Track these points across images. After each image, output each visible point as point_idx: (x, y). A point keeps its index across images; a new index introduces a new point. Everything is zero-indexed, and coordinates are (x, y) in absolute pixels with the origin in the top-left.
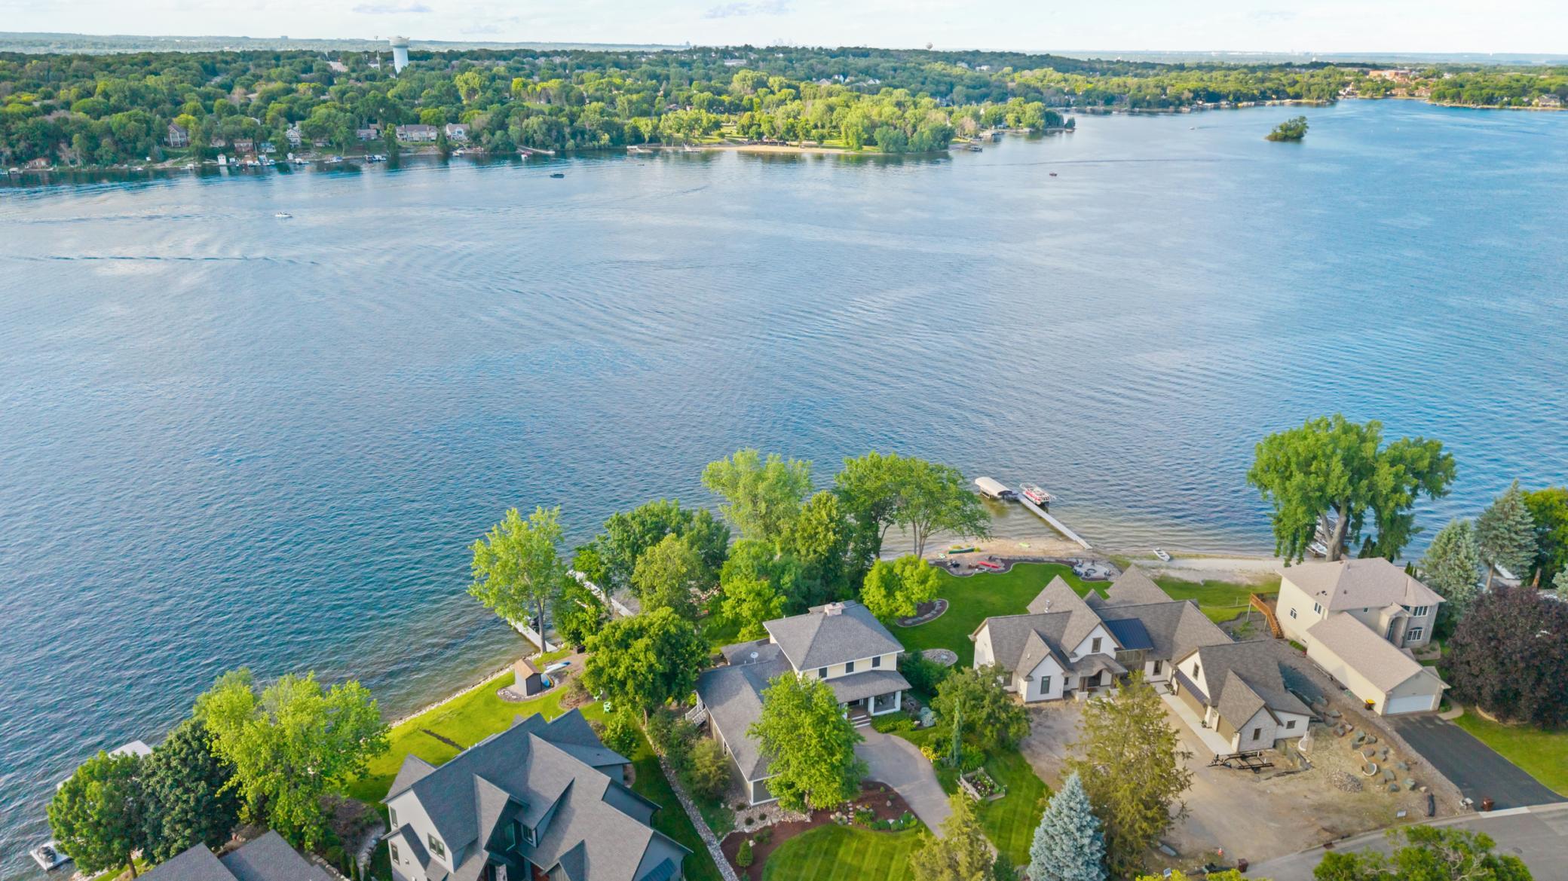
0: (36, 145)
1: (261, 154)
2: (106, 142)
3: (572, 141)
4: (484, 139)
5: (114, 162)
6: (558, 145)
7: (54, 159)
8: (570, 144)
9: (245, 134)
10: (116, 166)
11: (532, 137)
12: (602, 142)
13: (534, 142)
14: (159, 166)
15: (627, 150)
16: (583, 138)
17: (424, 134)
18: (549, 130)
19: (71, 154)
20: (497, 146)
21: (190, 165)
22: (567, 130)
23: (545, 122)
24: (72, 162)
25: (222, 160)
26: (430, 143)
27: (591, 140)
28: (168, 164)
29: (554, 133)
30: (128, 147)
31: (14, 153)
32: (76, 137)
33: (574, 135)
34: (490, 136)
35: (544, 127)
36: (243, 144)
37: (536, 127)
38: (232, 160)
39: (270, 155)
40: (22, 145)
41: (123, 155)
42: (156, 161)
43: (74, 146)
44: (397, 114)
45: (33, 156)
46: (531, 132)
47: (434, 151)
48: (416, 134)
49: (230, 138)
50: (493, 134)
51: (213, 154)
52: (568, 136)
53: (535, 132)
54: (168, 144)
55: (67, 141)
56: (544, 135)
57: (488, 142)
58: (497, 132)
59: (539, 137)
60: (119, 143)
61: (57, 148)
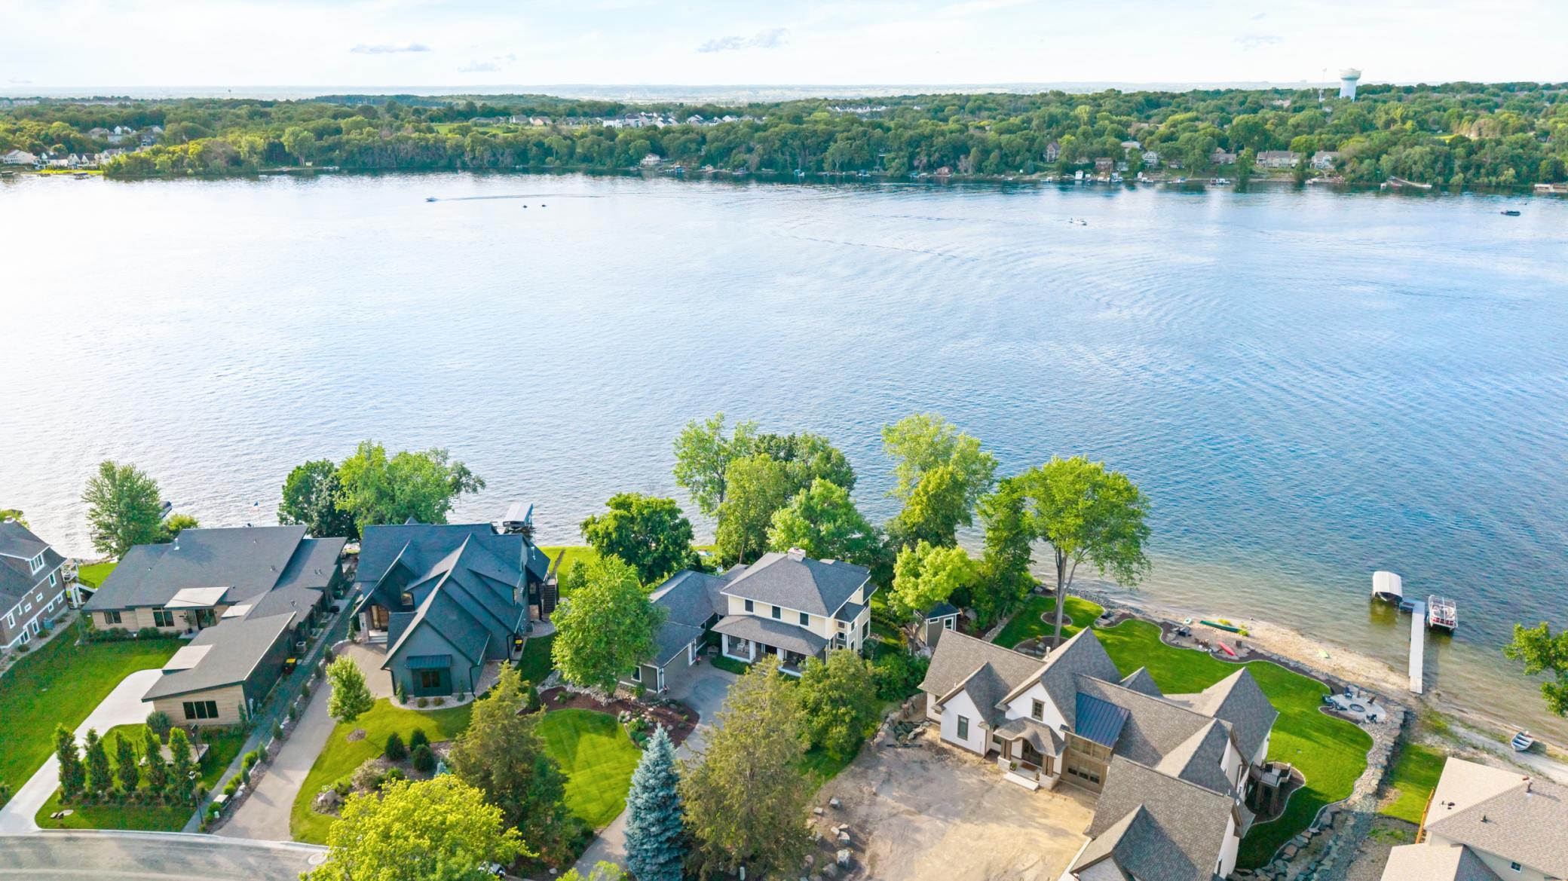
0: (946, 156)
1: (1115, 171)
3: (1461, 175)
4: (1348, 168)
5: (994, 172)
6: (1440, 179)
7: (954, 168)
8: (1458, 178)
9: (1105, 154)
10: (996, 176)
11: (1410, 168)
12: (1502, 178)
13: (1411, 174)
14: (1027, 178)
15: (1534, 189)
16: (1478, 172)
17: (1286, 160)
18: (1434, 163)
19: (966, 163)
20: (1361, 177)
21: (1050, 178)
22: (1459, 163)
23: (1432, 152)
24: (966, 171)
25: (1079, 175)
26: (1289, 169)
27: (1487, 175)
28: (1034, 177)
29: (1440, 165)
30: (1008, 162)
31: (929, 161)
32: (974, 150)
33: (1465, 169)
34: (1356, 165)
35: (1429, 158)
36: (1103, 162)
37: (1417, 157)
38: (1088, 176)
39: (1123, 173)
41: (1003, 166)
42: (1026, 173)
43: (971, 158)
44: (1267, 142)
45: (941, 165)
46: (1410, 162)
47: (1288, 177)
48: (1277, 160)
49: (1093, 155)
50: (1361, 162)
51: (1072, 170)
52: (1456, 169)
53: (1415, 163)
54: (1042, 159)
55: (967, 153)
56: (1425, 167)
57: (1353, 171)
58: (1367, 162)
59: (1418, 168)
60: (1003, 157)
61: (958, 159)
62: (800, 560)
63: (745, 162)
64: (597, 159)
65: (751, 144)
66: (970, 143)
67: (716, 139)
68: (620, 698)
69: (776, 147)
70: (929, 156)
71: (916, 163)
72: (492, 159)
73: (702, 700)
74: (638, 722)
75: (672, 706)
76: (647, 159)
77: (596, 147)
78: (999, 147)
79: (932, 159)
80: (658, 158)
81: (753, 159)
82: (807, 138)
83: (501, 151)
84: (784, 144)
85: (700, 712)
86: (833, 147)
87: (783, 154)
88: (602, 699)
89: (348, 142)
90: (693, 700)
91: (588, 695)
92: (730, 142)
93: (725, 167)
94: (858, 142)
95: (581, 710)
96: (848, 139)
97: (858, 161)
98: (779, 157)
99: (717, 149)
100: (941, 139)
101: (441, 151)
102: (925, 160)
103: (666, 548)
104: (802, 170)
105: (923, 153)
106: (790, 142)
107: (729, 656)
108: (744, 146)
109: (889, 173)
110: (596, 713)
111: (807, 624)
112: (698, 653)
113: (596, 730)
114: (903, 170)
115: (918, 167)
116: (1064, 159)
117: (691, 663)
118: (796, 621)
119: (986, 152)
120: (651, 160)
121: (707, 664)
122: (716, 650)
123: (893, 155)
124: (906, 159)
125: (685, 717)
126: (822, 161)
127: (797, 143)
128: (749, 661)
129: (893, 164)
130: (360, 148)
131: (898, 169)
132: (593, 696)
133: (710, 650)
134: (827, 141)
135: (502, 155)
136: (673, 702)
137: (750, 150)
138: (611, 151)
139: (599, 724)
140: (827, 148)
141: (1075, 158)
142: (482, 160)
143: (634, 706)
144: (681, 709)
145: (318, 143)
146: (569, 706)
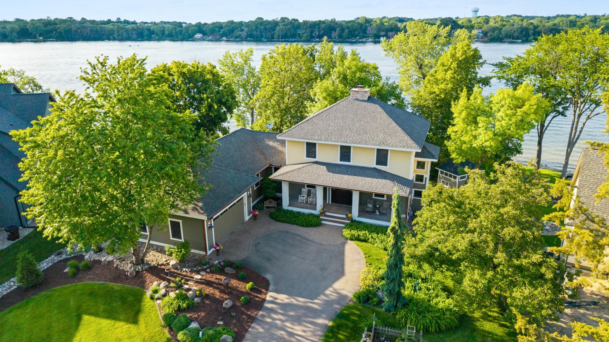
0: (326, 32)
2: (346, 30)
3: (533, 37)
4: (489, 35)
5: (347, 38)
6: (525, 38)
7: (330, 37)
8: (531, 38)
9: (392, 29)
11: (513, 34)
13: (513, 37)
14: (360, 40)
18: (522, 31)
19: (334, 34)
20: (494, 37)
21: (371, 40)
22: (531, 31)
23: (521, 28)
24: (335, 38)
25: (382, 39)
28: (363, 40)
29: (524, 33)
30: (352, 34)
31: (319, 34)
32: (338, 29)
33: (534, 34)
34: (492, 33)
35: (520, 30)
36: (391, 34)
37: (515, 30)
40: (322, 31)
41: (350, 36)
42: (360, 38)
43: (337, 32)
45: (324, 36)
46: (512, 32)
49: (387, 31)
50: (494, 32)
51: (379, 37)
52: (531, 34)
53: (515, 32)
54: (366, 33)
55: (335, 30)
56: (519, 34)
57: (491, 36)
58: (496, 31)
59: (516, 34)
60: (350, 32)
61: (332, 33)
62: (366, 98)
63: (240, 35)
64: (175, 35)
65: (243, 28)
66: (336, 26)
67: (227, 26)
68: (154, 263)
69: (253, 28)
70: (319, 32)
71: (314, 35)
72: (127, 36)
73: (269, 260)
74: (178, 297)
75: (228, 270)
76: (197, 35)
77: (174, 30)
78: (348, 28)
79: (320, 33)
80: (202, 35)
81: (244, 34)
82: (267, 25)
83: (131, 32)
84: (257, 28)
85: (268, 277)
86: (278, 28)
87: (256, 31)
88: (128, 267)
89: (59, 28)
90: (256, 260)
91: (111, 263)
92: (233, 27)
93: (232, 38)
94: (289, 26)
95: (96, 283)
96: (284, 25)
97: (289, 34)
98: (255, 33)
99: (228, 30)
100: (324, 25)
101: (103, 33)
102: (317, 34)
103: (210, 107)
104: (265, 39)
105: (316, 31)
106: (259, 26)
107: (290, 208)
108: (239, 28)
109: (302, 39)
110: (117, 286)
111: (385, 164)
112: (254, 207)
113: (111, 315)
114: (309, 37)
115: (314, 37)
116: (375, 32)
117: (247, 218)
118: (371, 162)
119: (342, 30)
120: (199, 36)
121: (266, 219)
122: (274, 204)
123: (304, 31)
124: (309, 33)
125: (249, 285)
126: (274, 34)
127: (262, 27)
128: (316, 212)
129: (304, 35)
130: (65, 31)
131: (306, 37)
132: (117, 263)
133: (267, 204)
134: (275, 26)
135: (132, 34)
136: (231, 264)
137: (242, 30)
138: (181, 32)
139: (117, 304)
140: (275, 30)
141: (379, 32)
142: (122, 36)
143: (173, 274)
144: (242, 273)
145: (45, 29)
146: (80, 280)
